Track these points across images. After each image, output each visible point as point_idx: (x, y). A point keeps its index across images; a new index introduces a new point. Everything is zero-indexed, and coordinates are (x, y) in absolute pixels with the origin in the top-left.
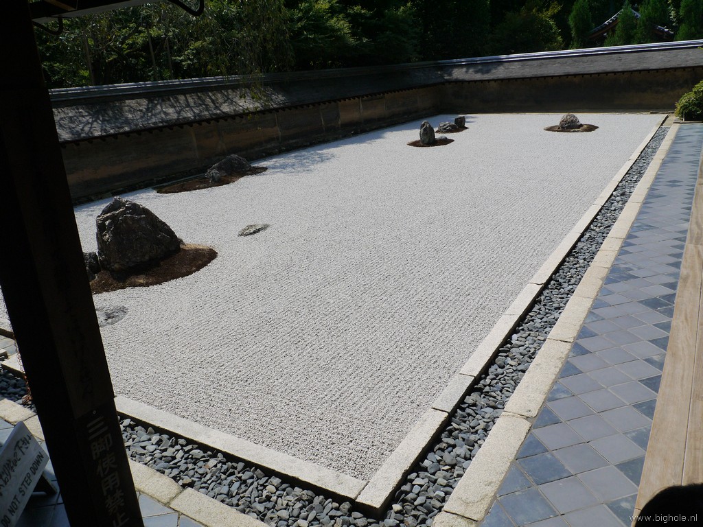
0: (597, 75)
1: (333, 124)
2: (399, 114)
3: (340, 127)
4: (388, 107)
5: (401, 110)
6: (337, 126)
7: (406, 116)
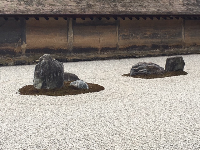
1: (10, 47)
2: (145, 46)
3: (24, 51)
4: (123, 36)
5: (150, 41)
6: (17, 50)
7: (158, 50)
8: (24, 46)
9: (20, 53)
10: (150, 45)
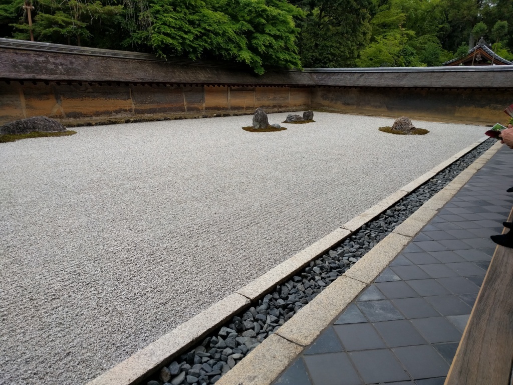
0: (442, 90)
1: (196, 106)
2: (269, 106)
3: (204, 109)
4: (257, 99)
5: (272, 103)
6: (200, 108)
7: (276, 109)
8: (204, 105)
9: (202, 110)
10: (272, 105)
